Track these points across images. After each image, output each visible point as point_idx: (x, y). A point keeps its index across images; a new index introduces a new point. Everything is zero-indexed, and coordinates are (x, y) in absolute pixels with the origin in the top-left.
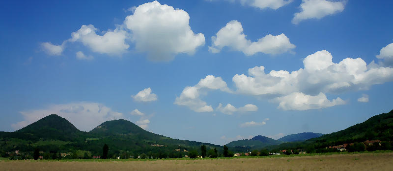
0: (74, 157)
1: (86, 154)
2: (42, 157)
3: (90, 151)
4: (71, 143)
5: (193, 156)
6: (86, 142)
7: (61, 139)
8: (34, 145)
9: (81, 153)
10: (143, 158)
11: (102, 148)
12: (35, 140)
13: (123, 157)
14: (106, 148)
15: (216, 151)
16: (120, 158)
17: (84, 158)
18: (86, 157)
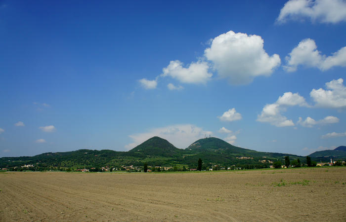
0: (175, 170)
1: (184, 167)
2: (150, 171)
3: (187, 164)
4: (171, 158)
5: (277, 166)
6: (183, 157)
7: (163, 156)
8: (144, 161)
9: (181, 167)
10: (232, 169)
11: (197, 162)
12: (144, 157)
13: (215, 169)
14: (200, 162)
15: (299, 161)
16: (214, 170)
17: (184, 171)
18: (184, 170)
